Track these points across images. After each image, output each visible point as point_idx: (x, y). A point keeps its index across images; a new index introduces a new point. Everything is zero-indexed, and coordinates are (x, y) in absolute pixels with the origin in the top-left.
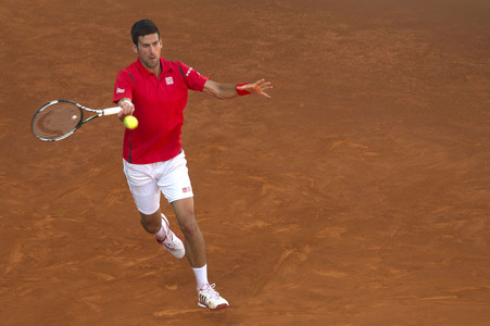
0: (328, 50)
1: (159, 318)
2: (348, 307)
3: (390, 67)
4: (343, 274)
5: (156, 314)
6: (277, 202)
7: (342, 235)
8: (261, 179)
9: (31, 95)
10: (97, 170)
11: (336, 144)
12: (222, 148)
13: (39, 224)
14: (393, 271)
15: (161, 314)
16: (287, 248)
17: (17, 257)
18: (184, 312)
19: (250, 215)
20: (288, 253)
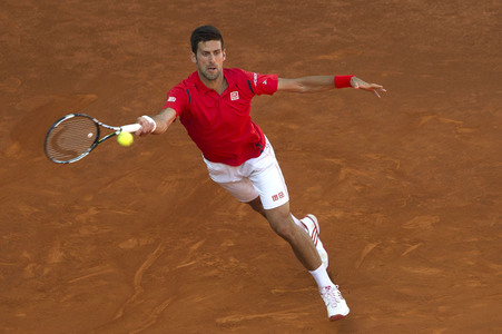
0: (415, 11)
1: (222, 325)
2: (442, 309)
3: (487, 29)
4: (434, 271)
5: (218, 320)
6: (357, 188)
7: (433, 225)
8: (337, 161)
9: (70, 68)
10: (148, 153)
11: (425, 119)
12: (293, 127)
13: (81, 217)
14: (494, 266)
15: (224, 320)
16: (371, 241)
17: (56, 256)
18: (251, 317)
19: (327, 204)
20: (371, 247)
